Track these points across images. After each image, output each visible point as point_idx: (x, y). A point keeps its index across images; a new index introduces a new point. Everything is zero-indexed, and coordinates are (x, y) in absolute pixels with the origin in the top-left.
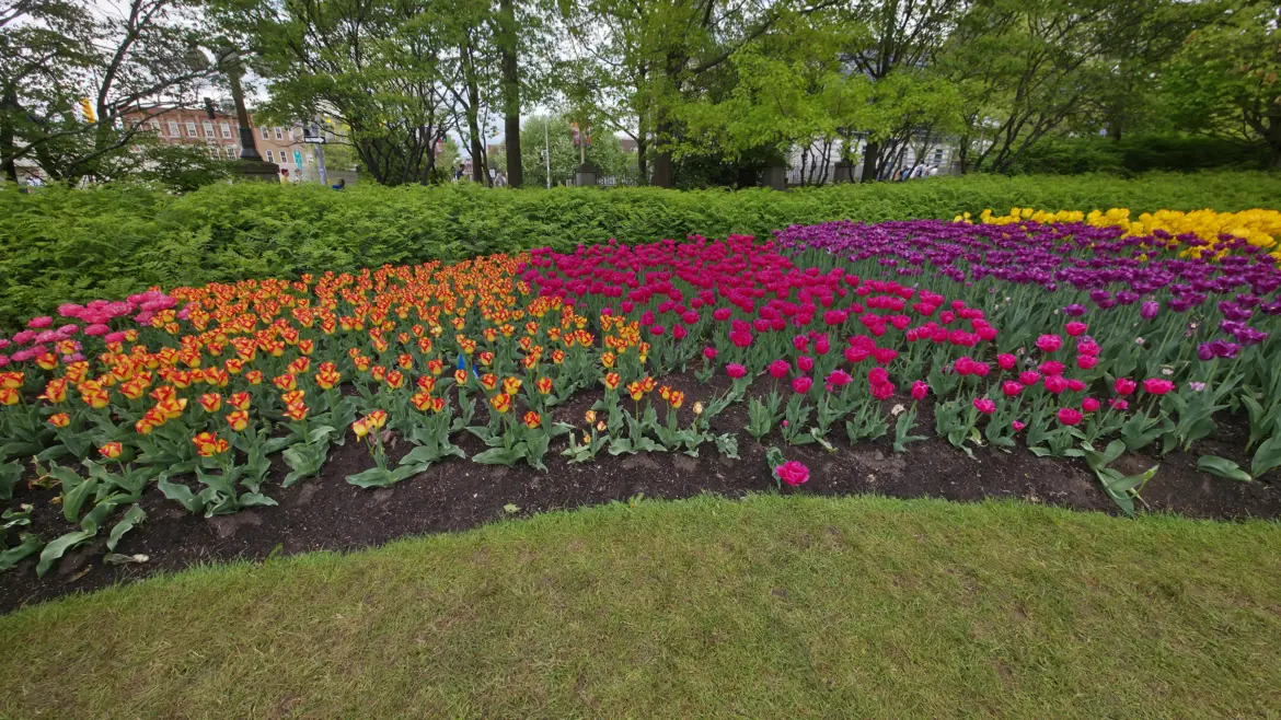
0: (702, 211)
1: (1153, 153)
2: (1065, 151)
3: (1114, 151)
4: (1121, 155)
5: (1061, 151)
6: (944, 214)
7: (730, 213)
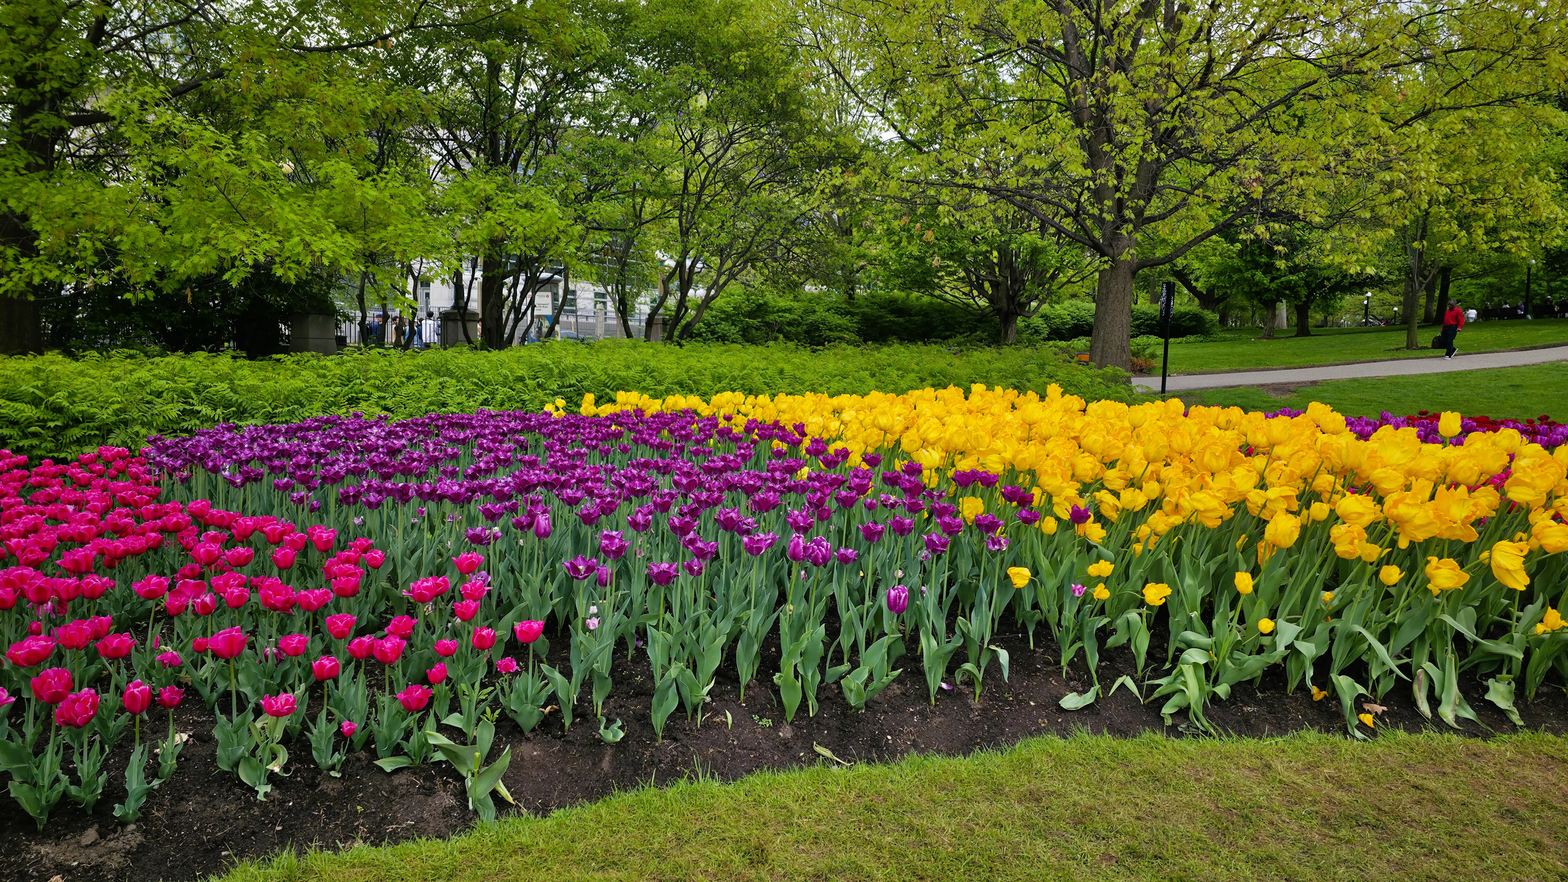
0: (36, 402)
1: (891, 318)
2: (789, 310)
3: (848, 313)
4: (856, 319)
5: (785, 311)
6: (537, 402)
7: (107, 403)
